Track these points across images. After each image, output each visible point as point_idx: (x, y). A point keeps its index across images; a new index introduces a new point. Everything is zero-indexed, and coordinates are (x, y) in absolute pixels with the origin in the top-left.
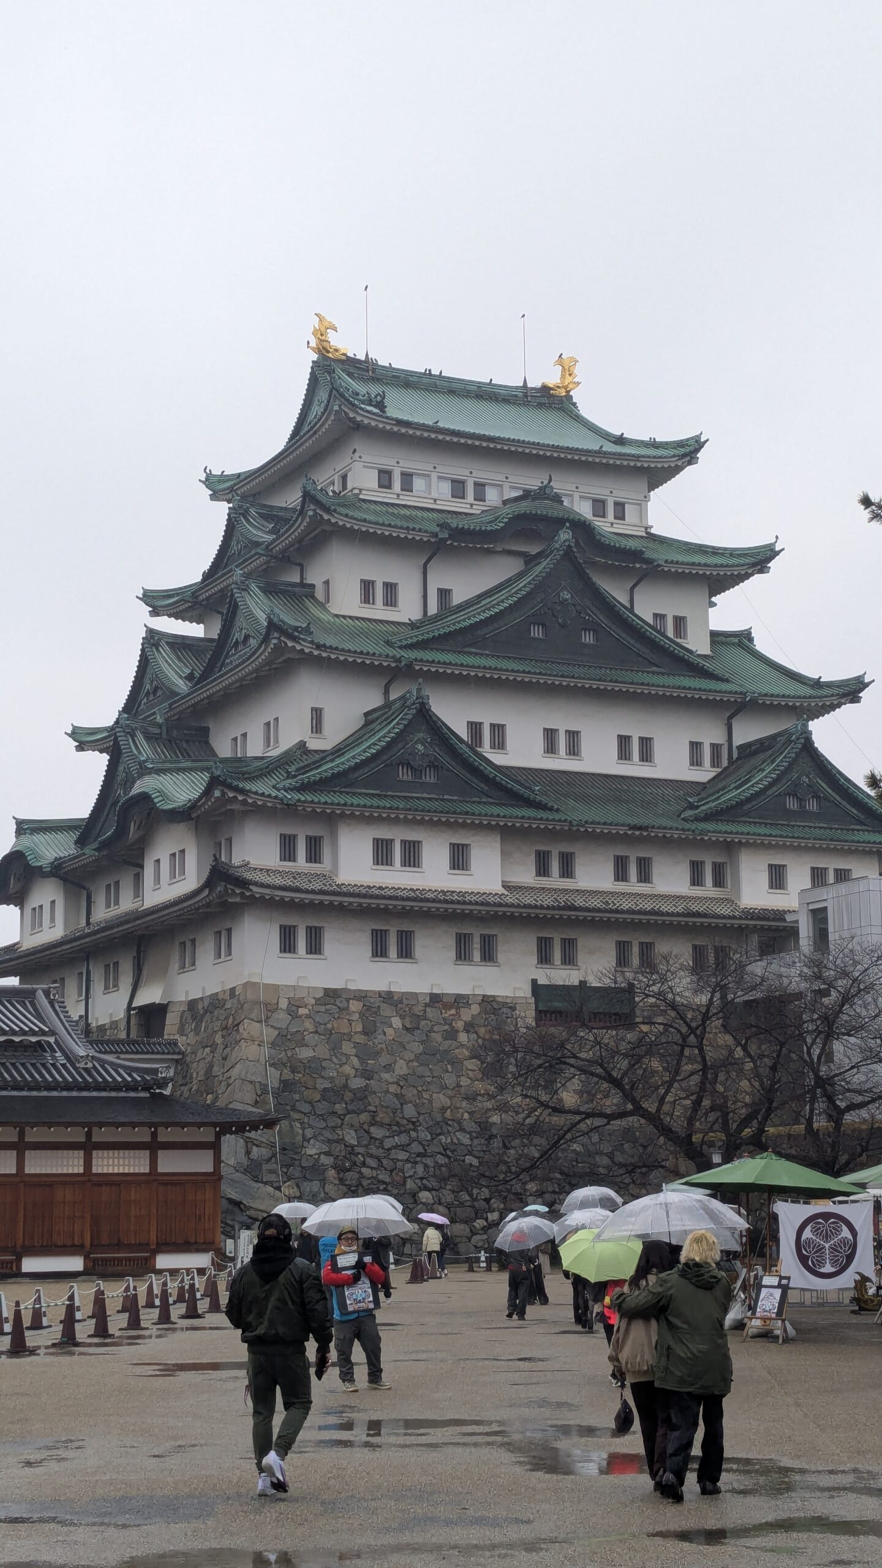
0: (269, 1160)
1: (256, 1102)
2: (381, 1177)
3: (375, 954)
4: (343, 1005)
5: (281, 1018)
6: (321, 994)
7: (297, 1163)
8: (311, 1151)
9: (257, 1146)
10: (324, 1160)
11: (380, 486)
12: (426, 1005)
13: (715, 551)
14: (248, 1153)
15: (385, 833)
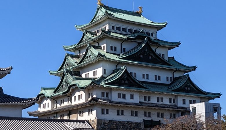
3: (117, 114)
4: (112, 123)
5: (102, 126)
6: (109, 121)
11: (112, 29)
12: (126, 124)
13: (169, 43)
15: (119, 92)
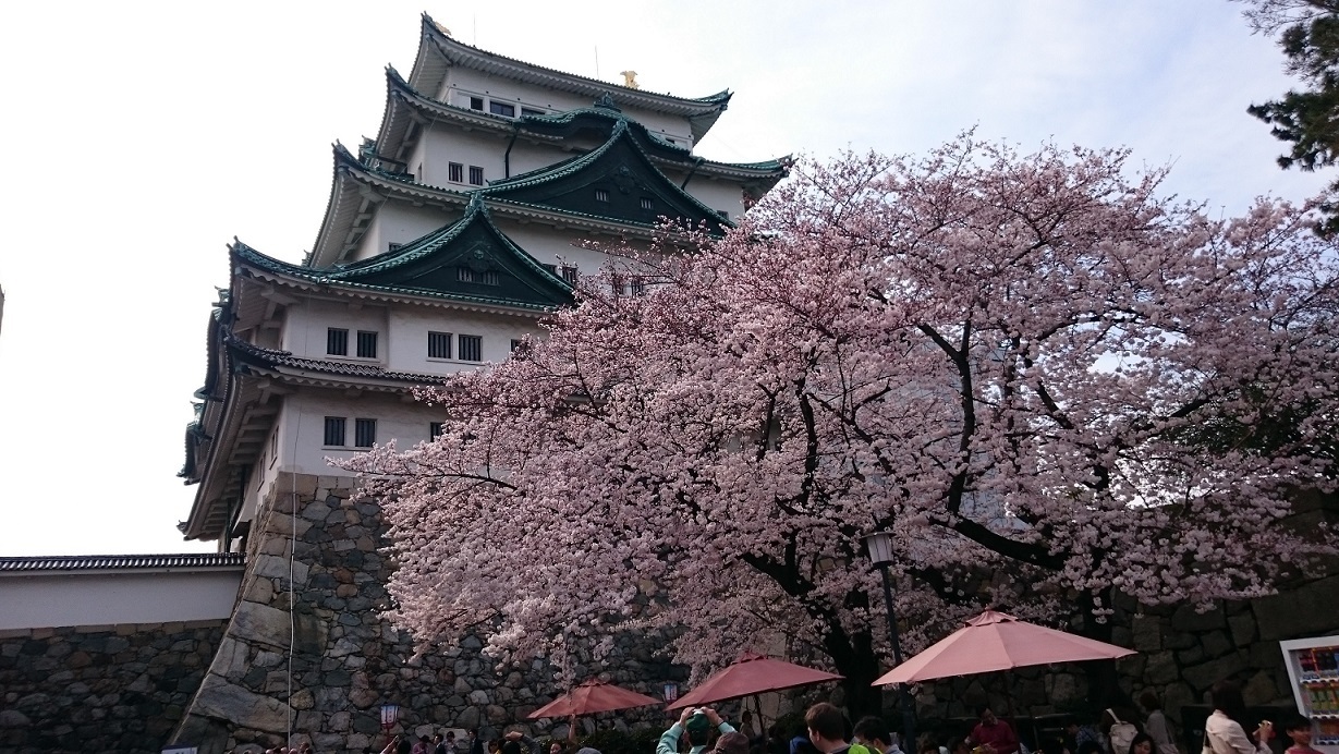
0: (275, 667)
1: (272, 600)
2: (424, 678)
5: (319, 511)
7: (316, 667)
8: (334, 653)
9: (264, 650)
10: (353, 661)
11: (473, 108)
14: (250, 658)
15: (441, 327)
